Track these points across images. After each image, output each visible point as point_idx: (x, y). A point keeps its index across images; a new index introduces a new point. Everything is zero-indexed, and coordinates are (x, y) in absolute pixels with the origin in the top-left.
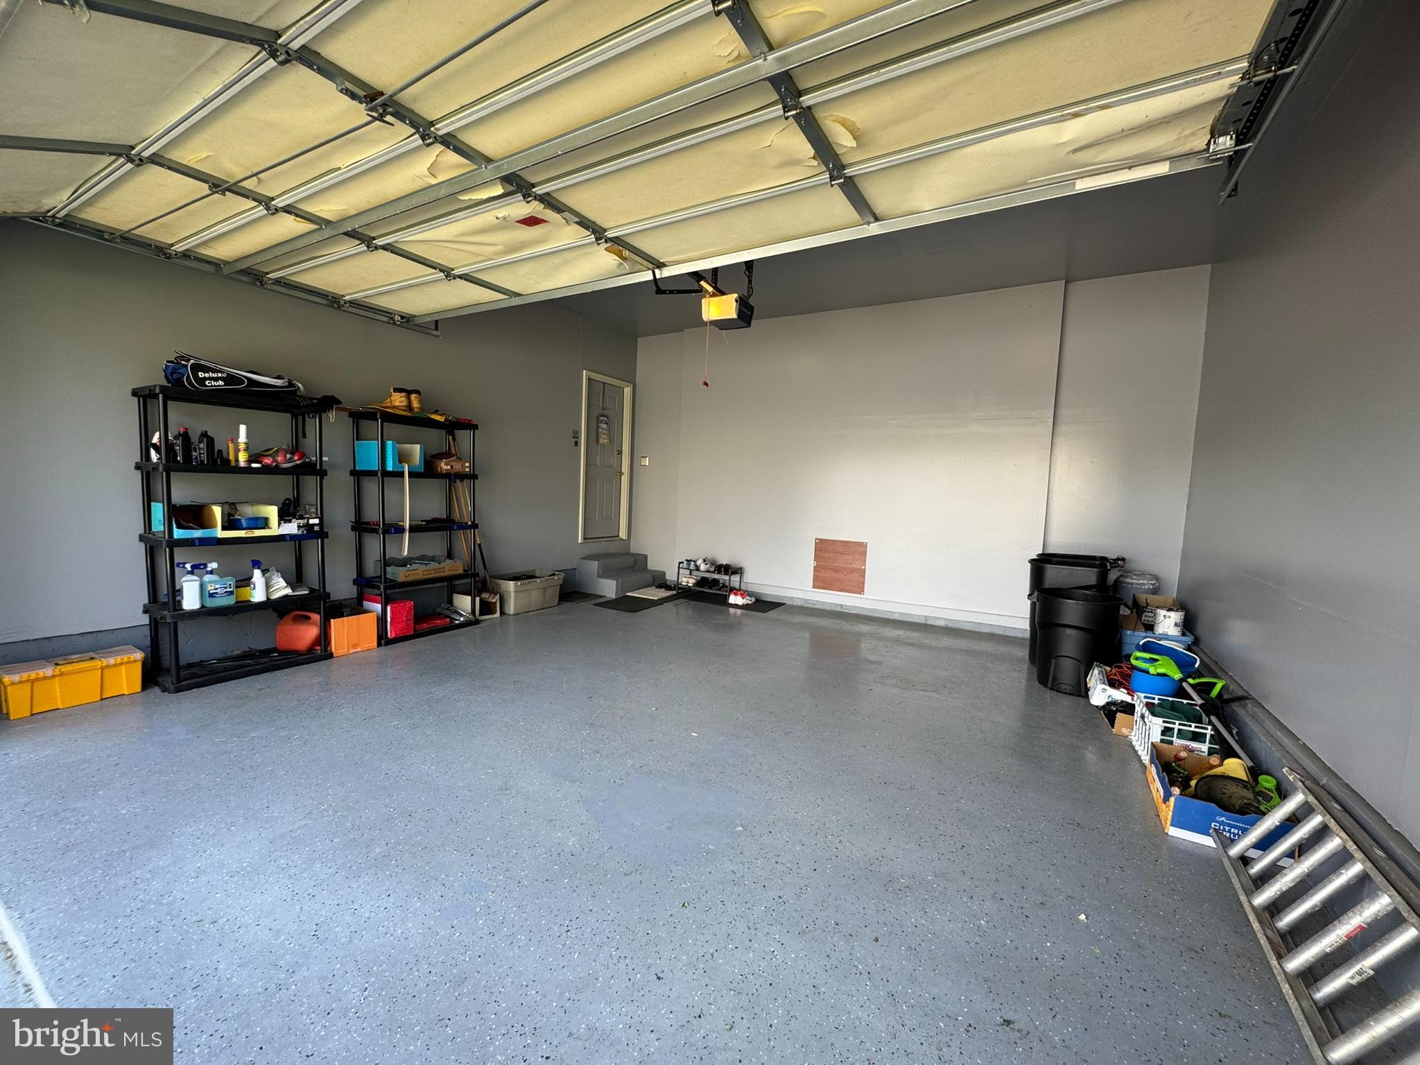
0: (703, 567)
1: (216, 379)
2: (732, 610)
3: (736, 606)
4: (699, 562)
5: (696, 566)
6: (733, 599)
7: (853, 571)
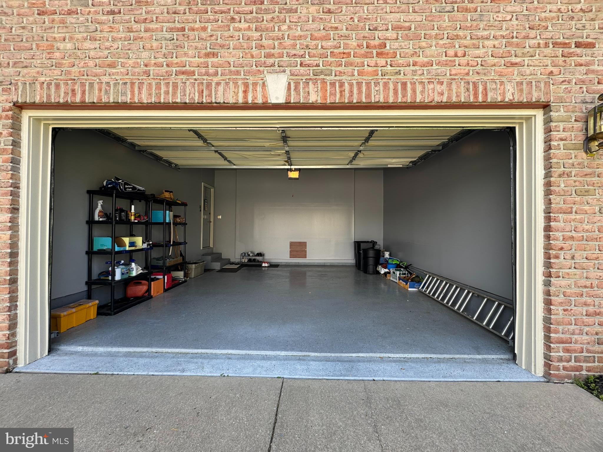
0: (251, 255)
1: (130, 188)
2: (263, 269)
3: (265, 267)
4: (249, 253)
5: (248, 254)
6: (264, 265)
7: (303, 251)
